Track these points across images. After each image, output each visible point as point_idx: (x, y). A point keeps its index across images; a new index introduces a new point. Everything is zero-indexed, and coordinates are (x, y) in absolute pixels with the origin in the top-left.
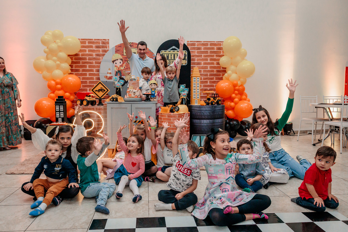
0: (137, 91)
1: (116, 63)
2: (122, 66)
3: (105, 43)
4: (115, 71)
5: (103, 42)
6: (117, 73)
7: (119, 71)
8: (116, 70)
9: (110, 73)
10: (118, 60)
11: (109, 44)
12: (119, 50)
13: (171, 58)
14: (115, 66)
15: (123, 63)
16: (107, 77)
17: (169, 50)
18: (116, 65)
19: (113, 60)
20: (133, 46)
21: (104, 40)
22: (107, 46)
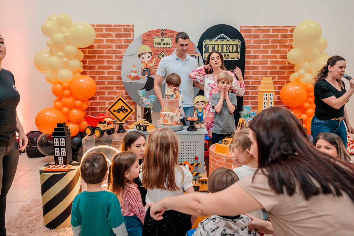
0: (176, 115)
1: (143, 58)
2: (151, 61)
3: (129, 30)
4: (142, 68)
5: (126, 29)
6: (144, 71)
7: (147, 69)
8: (143, 68)
9: (136, 72)
10: (145, 53)
11: (133, 31)
12: (147, 40)
13: (218, 49)
14: (142, 62)
15: (153, 58)
16: (131, 76)
17: (215, 39)
18: (143, 60)
19: (139, 53)
20: (166, 34)
21: (127, 25)
22: (130, 34)
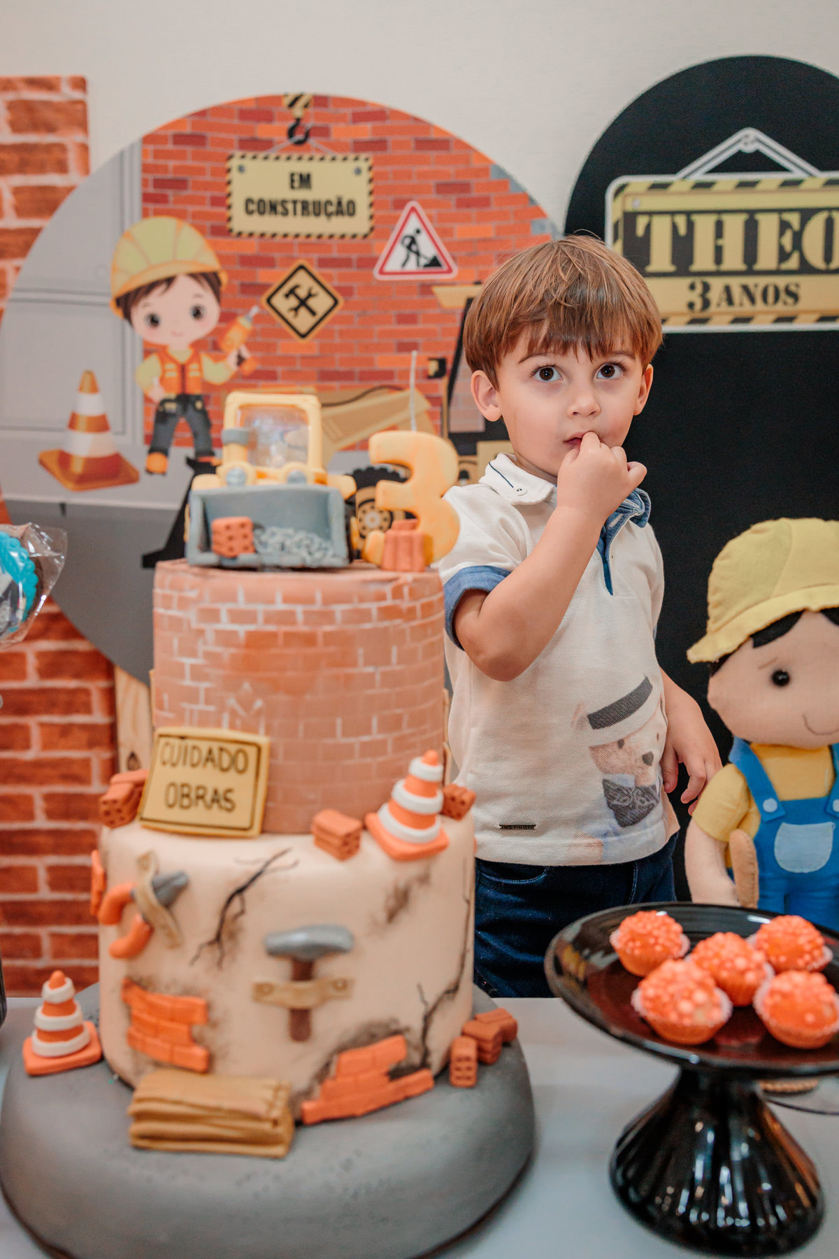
1: (154, 321)
2: (212, 345)
3: (50, 115)
4: (147, 400)
5: (29, 106)
6: (162, 417)
7: (185, 400)
8: (158, 394)
9: (100, 425)
10: (169, 281)
11: (83, 125)
12: (180, 184)
13: (719, 252)
14: (147, 353)
15: (227, 318)
16: (64, 459)
17: (698, 170)
18: (158, 337)
19: (122, 285)
20: (324, 132)
21: (34, 83)
22: (62, 148)
